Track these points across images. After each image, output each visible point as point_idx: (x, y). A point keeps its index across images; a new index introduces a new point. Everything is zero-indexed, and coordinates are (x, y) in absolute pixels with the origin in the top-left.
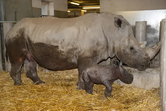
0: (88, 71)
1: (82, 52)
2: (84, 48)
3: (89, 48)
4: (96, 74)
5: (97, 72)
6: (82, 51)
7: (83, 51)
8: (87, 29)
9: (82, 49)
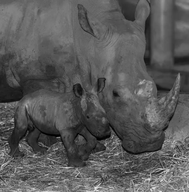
0: (28, 105)
1: (23, 66)
2: (27, 57)
3: (37, 59)
4: (45, 114)
5: (45, 109)
6: (22, 62)
7: (25, 63)
8: (39, 12)
9: (23, 59)
